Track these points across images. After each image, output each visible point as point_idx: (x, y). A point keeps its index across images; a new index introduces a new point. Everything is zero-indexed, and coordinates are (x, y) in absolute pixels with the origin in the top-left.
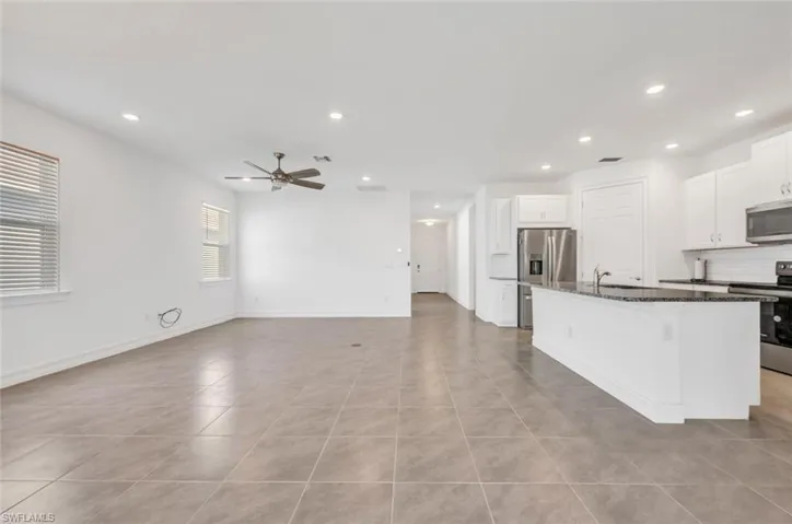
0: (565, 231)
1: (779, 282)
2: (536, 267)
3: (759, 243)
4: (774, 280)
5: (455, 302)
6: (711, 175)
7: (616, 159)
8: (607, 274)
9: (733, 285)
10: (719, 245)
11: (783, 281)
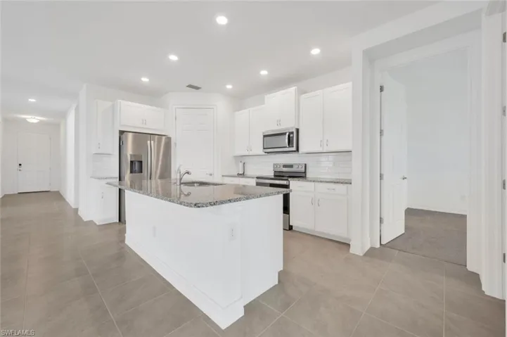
0: (164, 138)
1: (275, 176)
2: (137, 166)
3: (268, 153)
4: (272, 174)
5: (64, 200)
6: (246, 111)
7: (197, 88)
8: (188, 173)
9: (258, 178)
10: (251, 153)
11: (277, 174)
